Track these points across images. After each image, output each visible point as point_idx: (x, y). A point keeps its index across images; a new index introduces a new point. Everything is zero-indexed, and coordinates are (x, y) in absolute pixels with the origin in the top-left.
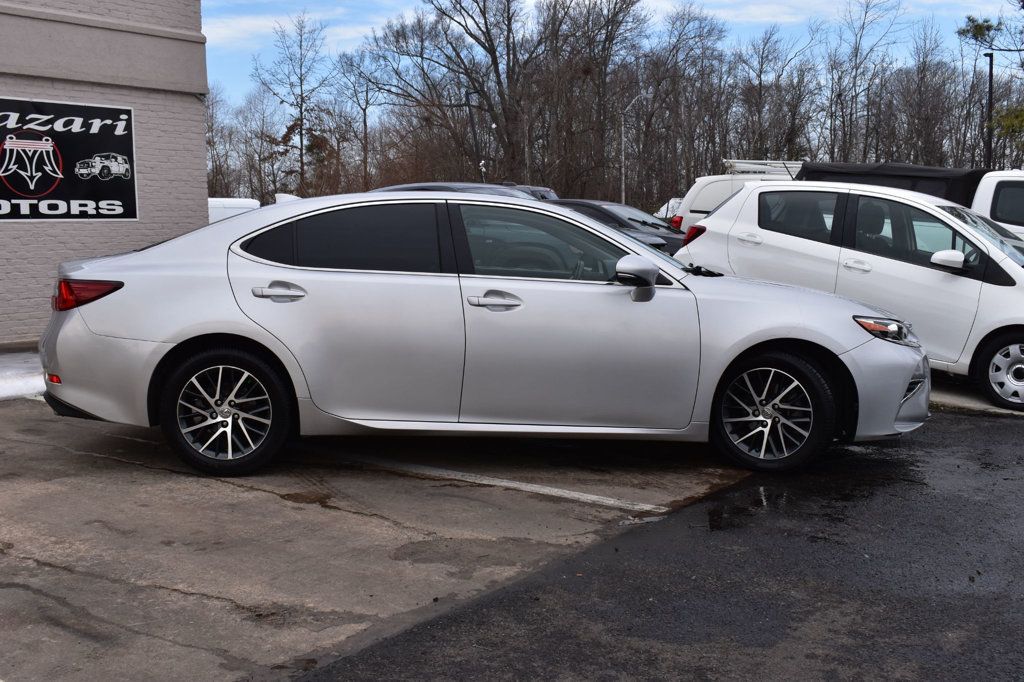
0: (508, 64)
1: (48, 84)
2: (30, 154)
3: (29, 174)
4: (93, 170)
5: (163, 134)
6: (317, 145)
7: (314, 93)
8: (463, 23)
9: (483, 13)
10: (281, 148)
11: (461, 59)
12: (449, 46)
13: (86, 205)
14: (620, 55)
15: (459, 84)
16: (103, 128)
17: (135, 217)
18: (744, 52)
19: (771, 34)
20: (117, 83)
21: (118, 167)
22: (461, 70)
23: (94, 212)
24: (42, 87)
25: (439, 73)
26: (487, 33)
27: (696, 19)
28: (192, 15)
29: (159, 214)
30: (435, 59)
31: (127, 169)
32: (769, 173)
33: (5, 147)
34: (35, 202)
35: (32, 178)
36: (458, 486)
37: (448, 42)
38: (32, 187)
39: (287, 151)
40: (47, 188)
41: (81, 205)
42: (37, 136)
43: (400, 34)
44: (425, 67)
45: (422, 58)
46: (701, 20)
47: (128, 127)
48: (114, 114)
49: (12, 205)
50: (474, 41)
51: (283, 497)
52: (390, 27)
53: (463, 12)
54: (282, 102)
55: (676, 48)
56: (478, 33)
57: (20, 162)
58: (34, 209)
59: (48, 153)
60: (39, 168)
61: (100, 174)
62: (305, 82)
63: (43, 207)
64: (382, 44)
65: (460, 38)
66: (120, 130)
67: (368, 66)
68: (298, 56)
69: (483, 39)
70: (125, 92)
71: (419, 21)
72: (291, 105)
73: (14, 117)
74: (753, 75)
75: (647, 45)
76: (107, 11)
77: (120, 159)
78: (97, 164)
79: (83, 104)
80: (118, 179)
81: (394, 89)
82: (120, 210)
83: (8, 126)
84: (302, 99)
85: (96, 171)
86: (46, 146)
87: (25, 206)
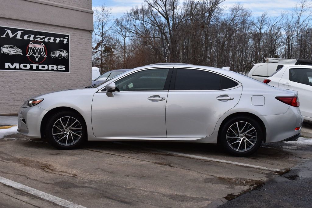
0: (173, 24)
1: (43, 26)
2: (37, 49)
3: (36, 56)
4: (56, 55)
5: (78, 44)
6: (107, 50)
7: (107, 32)
8: (158, 9)
9: (165, 6)
10: (95, 51)
11: (156, 21)
12: (152, 17)
13: (53, 67)
14: (213, 22)
15: (155, 30)
16: (60, 41)
17: (69, 72)
18: (255, 22)
19: (265, 15)
20: (65, 26)
21: (64, 54)
22: (156, 25)
23: (56, 69)
24: (42, 26)
25: (149, 26)
26: (166, 13)
27: (240, 10)
28: (89, 4)
29: (77, 71)
30: (148, 22)
31: (67, 55)
32: (279, 63)
33: (29, 46)
34: (38, 65)
35: (37, 57)
36: (210, 162)
37: (152, 15)
38: (37, 60)
39: (97, 52)
40: (41, 61)
41: (52, 67)
42: (39, 43)
43: (136, 13)
44: (145, 24)
45: (144, 21)
46: (243, 10)
47: (68, 41)
48: (63, 37)
49: (31, 66)
50: (161, 15)
51: (155, 163)
52: (133, 10)
53: (158, 5)
54: (96, 35)
55: (233, 20)
56: (163, 13)
57: (33, 51)
58: (37, 67)
59: (42, 49)
60: (40, 54)
61: (58, 56)
62: (104, 28)
63: (40, 67)
64: (129, 16)
65: (156, 14)
66: (65, 42)
67: (125, 23)
68: (102, 19)
69: (164, 15)
70: (67, 29)
71: (143, 8)
72: (99, 36)
73: (32, 36)
74: (258, 29)
75: (222, 18)
76: (63, 2)
77: (65, 52)
78: (58, 53)
79: (54, 33)
80: (64, 58)
81: (133, 31)
82: (64, 69)
83: (31, 39)
84: (103, 34)
85: (57, 55)
86: (42, 46)
87: (34, 66)
